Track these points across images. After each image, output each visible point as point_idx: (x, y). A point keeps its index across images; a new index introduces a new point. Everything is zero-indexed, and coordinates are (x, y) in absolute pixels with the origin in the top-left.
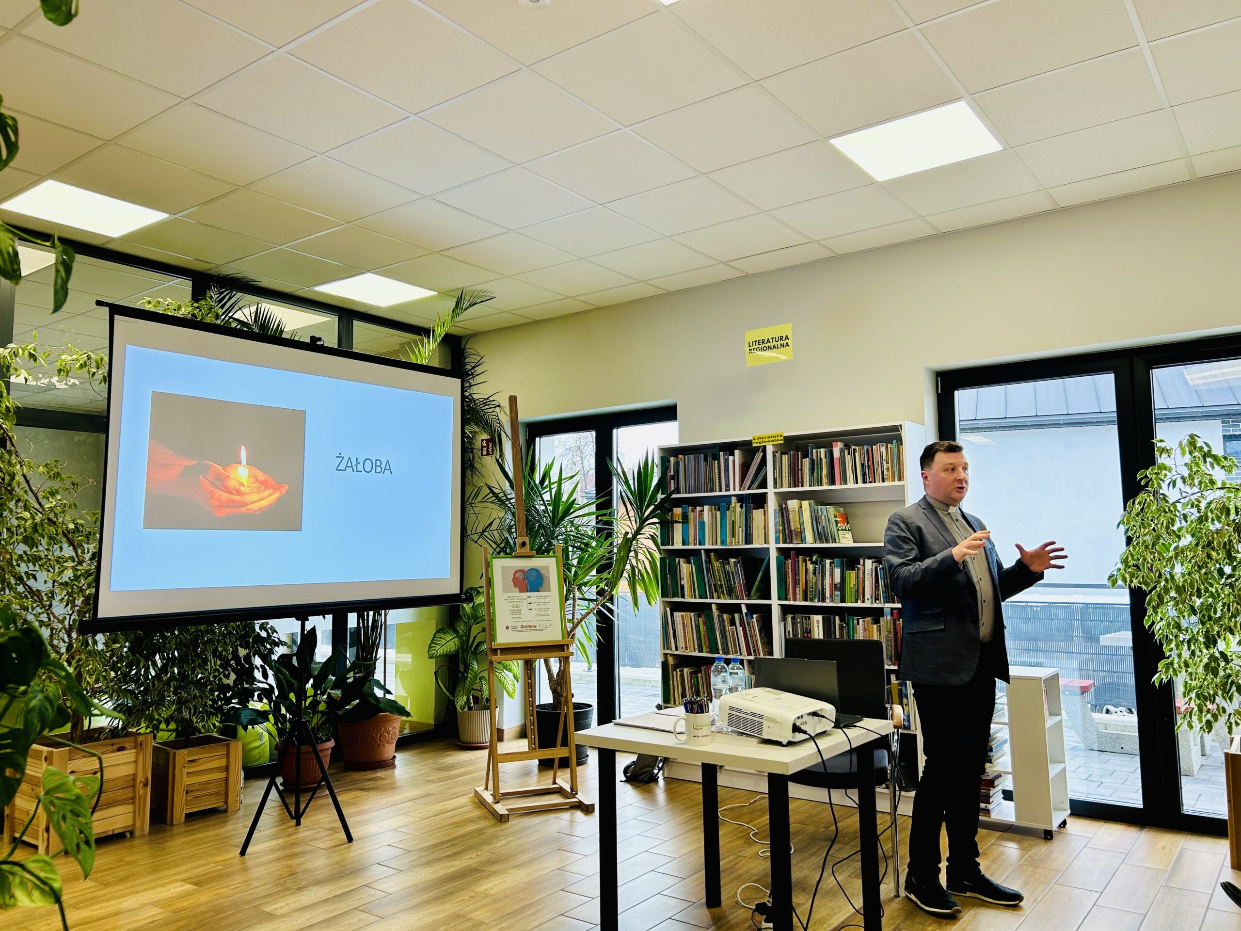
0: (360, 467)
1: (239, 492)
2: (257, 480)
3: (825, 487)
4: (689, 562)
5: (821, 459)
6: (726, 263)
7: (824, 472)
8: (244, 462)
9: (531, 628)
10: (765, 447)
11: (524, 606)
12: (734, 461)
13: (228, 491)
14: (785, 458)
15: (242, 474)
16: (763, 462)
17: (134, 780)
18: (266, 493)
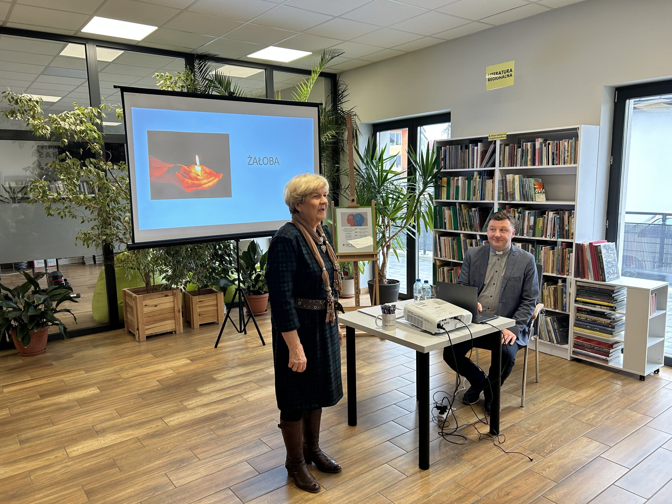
0: (261, 162)
1: (197, 179)
2: (206, 172)
3: (529, 167)
4: (450, 209)
5: (528, 149)
6: (478, 21)
7: (529, 157)
10: (495, 141)
11: (354, 233)
12: (477, 149)
13: (191, 178)
14: (507, 148)
15: (198, 169)
16: (494, 151)
17: (174, 309)
18: (212, 179)
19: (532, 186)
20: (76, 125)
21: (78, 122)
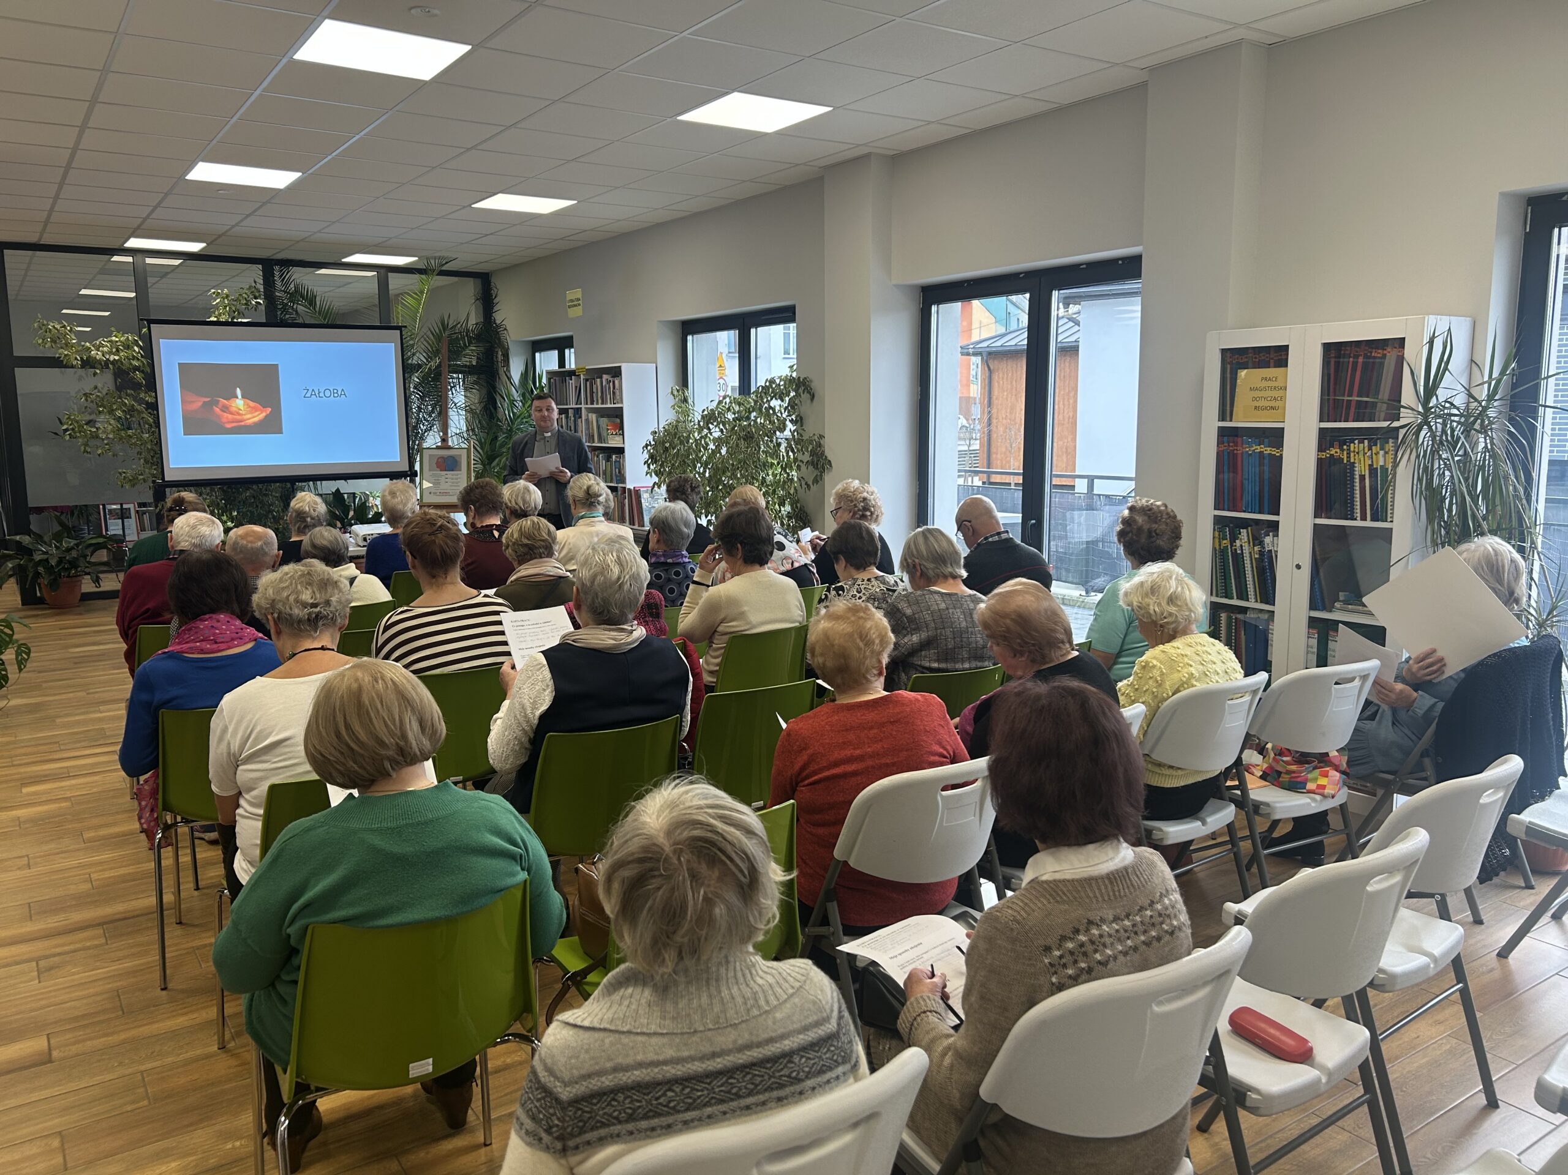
0: (322, 395)
1: (239, 414)
2: (250, 407)
3: (600, 406)
5: (599, 386)
6: (561, 239)
7: (600, 395)
8: (240, 397)
9: (446, 494)
10: (580, 375)
11: (443, 480)
13: (231, 413)
14: (588, 384)
15: (239, 403)
16: (580, 387)
18: (257, 413)
19: (604, 426)
20: (111, 353)
21: (114, 350)
